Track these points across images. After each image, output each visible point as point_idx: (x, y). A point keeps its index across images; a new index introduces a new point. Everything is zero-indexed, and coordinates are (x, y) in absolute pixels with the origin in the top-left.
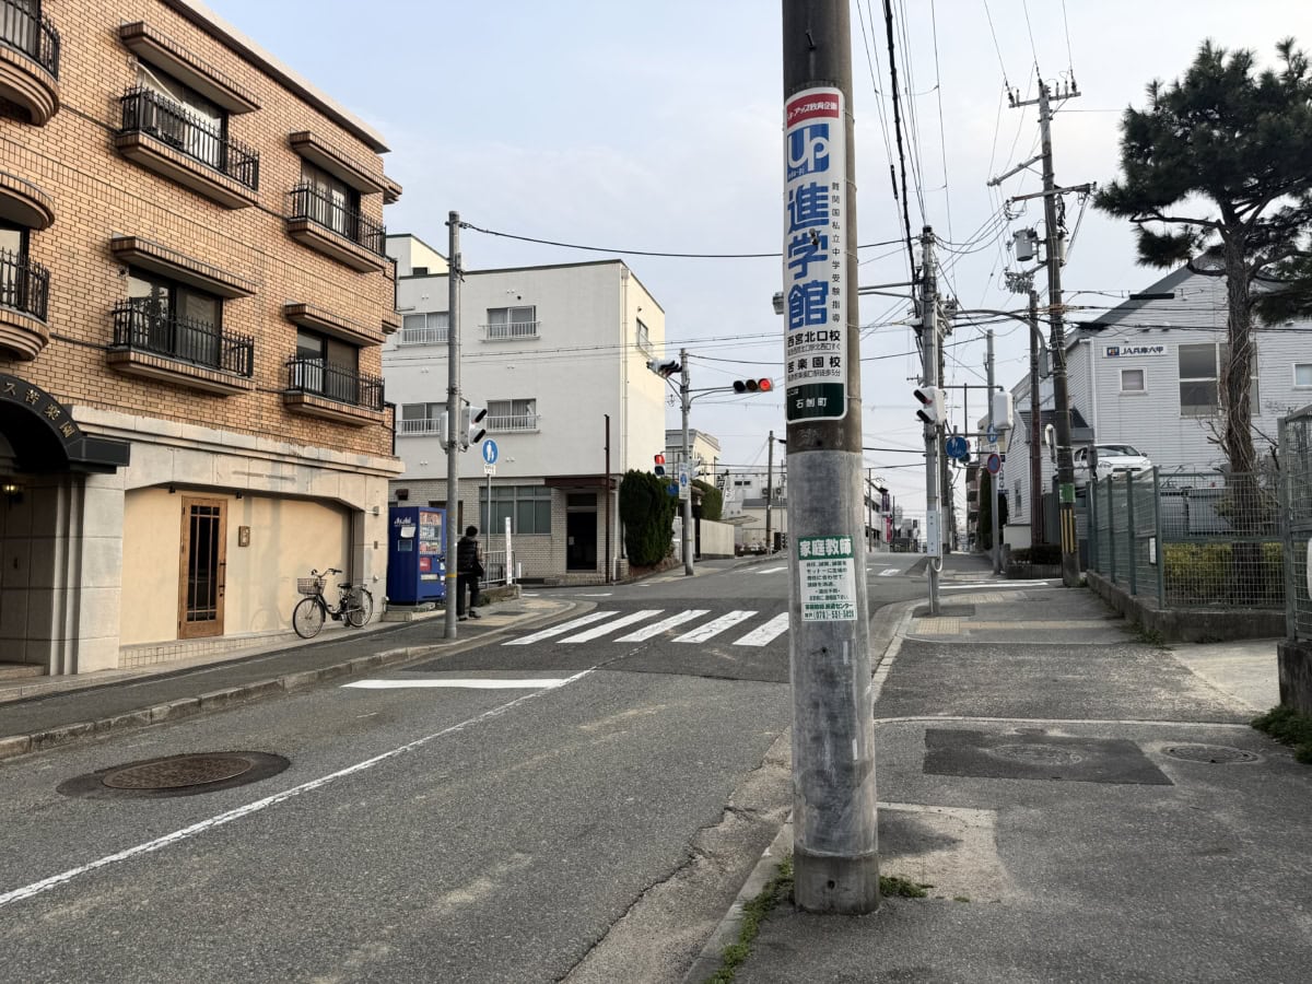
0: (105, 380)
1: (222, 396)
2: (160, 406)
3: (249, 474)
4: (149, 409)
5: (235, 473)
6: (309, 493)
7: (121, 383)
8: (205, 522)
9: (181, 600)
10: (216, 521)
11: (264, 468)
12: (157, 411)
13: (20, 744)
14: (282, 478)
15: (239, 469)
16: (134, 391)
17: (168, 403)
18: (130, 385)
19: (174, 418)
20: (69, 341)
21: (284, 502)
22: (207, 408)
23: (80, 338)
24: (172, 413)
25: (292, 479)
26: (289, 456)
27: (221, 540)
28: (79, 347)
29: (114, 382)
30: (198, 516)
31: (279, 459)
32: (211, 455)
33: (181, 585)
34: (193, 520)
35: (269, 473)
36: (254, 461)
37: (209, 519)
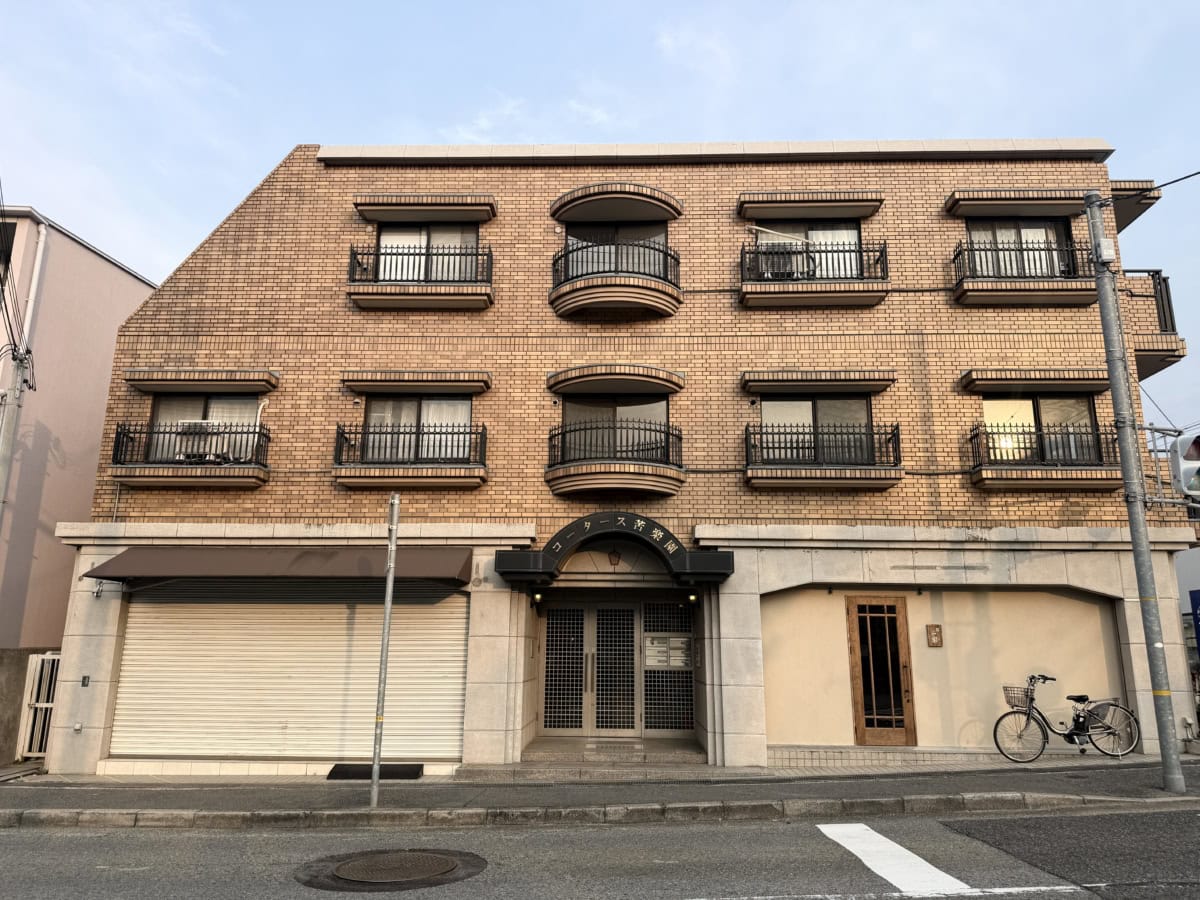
0: (743, 498)
1: (882, 490)
2: (804, 512)
3: (914, 568)
4: (792, 516)
5: (894, 568)
6: (1014, 581)
7: (759, 498)
8: (877, 623)
9: (855, 703)
10: (893, 621)
11: (942, 559)
12: (802, 516)
13: (478, 815)
14: (965, 568)
15: (901, 564)
16: (774, 502)
17: (813, 506)
18: (769, 498)
19: (824, 520)
20: (708, 472)
21: (992, 595)
22: (864, 505)
23: (717, 467)
24: (819, 516)
25: (984, 568)
26: (966, 542)
27: (901, 639)
28: (717, 475)
29: (753, 498)
30: (868, 615)
31: (956, 547)
32: (858, 552)
33: (854, 689)
34: (862, 621)
35: (946, 563)
36: (920, 553)
37: (883, 618)
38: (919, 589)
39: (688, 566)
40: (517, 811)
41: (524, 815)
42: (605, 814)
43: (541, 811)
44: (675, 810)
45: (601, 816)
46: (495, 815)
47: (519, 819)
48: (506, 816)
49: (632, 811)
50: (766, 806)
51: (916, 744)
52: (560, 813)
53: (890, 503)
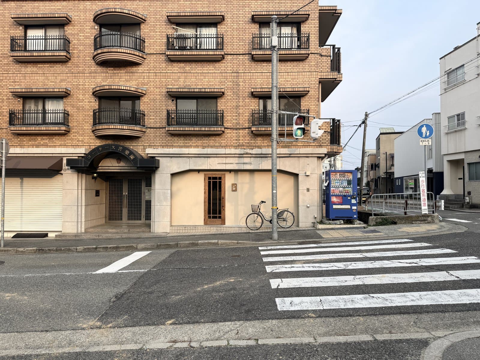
0: (168, 138)
1: (219, 135)
2: (190, 143)
3: (226, 164)
4: (186, 145)
5: (219, 164)
6: (260, 168)
7: (174, 138)
9: (205, 211)
11: (236, 160)
12: (190, 145)
14: (244, 163)
15: (222, 162)
16: (179, 140)
17: (194, 141)
18: (178, 138)
19: (197, 147)
20: (155, 128)
22: (211, 141)
23: (159, 126)
24: (195, 145)
25: (250, 164)
26: (243, 154)
27: (222, 189)
28: (159, 129)
29: (172, 138)
30: (212, 181)
31: (241, 156)
32: (206, 158)
33: (205, 206)
34: (209, 183)
35: (237, 162)
36: (228, 158)
37: (217, 181)
38: (230, 171)
39: (138, 164)
40: (47, 249)
41: (49, 250)
42: (76, 249)
43: (55, 248)
44: (100, 248)
45: (75, 250)
46: (39, 250)
47: (48, 251)
48: (43, 250)
49: (85, 248)
50: (131, 246)
51: (225, 224)
52: (61, 249)
53: (222, 141)
